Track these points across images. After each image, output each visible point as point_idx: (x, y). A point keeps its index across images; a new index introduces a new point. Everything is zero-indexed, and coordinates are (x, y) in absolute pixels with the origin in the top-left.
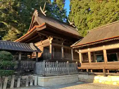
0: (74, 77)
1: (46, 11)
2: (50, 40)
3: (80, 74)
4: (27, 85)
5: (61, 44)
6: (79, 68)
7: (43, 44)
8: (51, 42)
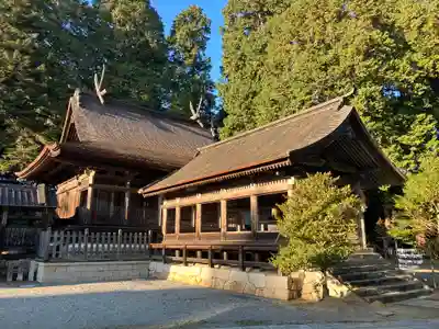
0: (135, 267)
1: (104, 91)
2: (88, 178)
3: (155, 260)
4: (10, 279)
5: (124, 184)
6: (155, 246)
7: (80, 184)
8: (91, 182)
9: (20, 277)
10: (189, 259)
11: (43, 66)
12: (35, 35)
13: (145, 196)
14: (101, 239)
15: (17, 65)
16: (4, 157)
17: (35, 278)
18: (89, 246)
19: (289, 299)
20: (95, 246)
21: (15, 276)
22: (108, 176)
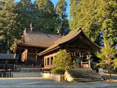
0: (37, 74)
1: (32, 28)
6: (42, 68)
8: (27, 52)
9: (9, 76)
10: (47, 72)
11: (19, 22)
12: (17, 14)
13: (39, 55)
14: (28, 67)
15: (13, 23)
16: (12, 46)
17: (13, 76)
18: (25, 68)
19: (60, 81)
20: (26, 68)
21: (8, 76)
22: (31, 51)
